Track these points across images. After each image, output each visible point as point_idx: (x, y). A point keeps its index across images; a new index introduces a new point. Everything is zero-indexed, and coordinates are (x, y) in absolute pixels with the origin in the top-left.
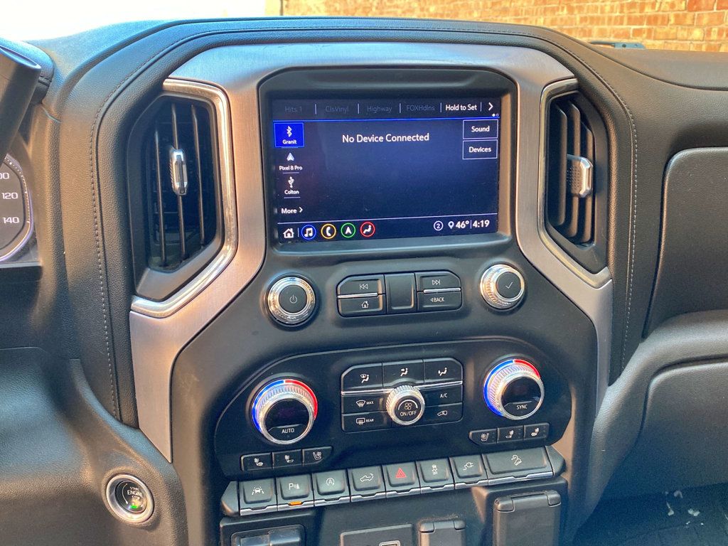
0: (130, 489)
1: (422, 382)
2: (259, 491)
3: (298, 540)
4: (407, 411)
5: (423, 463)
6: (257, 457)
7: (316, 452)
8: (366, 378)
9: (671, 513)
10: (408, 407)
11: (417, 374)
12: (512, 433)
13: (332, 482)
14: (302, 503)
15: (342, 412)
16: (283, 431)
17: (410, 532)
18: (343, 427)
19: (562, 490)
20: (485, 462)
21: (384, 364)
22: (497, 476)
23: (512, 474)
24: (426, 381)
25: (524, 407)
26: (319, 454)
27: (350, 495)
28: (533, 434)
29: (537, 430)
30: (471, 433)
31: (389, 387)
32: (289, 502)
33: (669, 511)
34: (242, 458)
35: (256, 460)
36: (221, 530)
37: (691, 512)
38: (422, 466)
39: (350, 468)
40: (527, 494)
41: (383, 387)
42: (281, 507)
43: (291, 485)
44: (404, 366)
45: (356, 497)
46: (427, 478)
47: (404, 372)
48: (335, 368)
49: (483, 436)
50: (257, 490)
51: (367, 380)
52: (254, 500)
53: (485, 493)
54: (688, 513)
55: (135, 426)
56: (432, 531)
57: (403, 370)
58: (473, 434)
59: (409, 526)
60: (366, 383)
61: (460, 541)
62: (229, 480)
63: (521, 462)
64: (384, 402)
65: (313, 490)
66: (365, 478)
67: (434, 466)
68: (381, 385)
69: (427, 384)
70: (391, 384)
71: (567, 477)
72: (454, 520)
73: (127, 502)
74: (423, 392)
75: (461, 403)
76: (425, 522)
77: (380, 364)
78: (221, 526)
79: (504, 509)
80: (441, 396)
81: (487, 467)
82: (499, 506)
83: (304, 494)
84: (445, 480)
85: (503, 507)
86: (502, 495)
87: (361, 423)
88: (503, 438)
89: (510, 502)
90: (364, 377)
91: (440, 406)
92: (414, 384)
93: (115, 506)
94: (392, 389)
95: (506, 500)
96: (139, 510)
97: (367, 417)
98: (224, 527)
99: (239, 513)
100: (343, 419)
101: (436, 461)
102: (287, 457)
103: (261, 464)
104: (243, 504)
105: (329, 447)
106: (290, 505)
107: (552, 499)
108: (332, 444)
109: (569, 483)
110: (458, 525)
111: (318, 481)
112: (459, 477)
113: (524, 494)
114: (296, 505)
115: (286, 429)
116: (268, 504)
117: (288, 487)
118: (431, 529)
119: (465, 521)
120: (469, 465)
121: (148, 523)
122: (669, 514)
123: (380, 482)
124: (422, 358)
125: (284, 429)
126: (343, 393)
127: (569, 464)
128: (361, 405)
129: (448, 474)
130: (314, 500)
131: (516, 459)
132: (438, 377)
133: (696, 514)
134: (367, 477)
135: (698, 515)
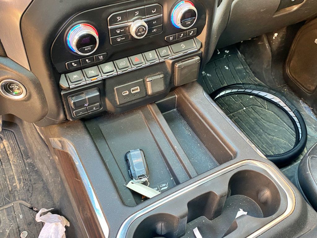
0: (11, 85)
1: (145, 17)
2: (76, 76)
3: (98, 94)
4: (141, 32)
5: (145, 53)
6: (73, 62)
7: (100, 56)
8: (119, 19)
9: (219, 53)
10: (141, 30)
11: (143, 13)
12: (182, 35)
13: (108, 67)
14: (97, 79)
15: (110, 36)
16: (86, 49)
17: (143, 82)
18: (111, 43)
19: (200, 55)
20: (170, 49)
21: (127, 11)
22: (176, 54)
23: (182, 52)
24: (147, 17)
25: (189, 23)
26: (102, 57)
27: (117, 72)
28: (191, 34)
29: (192, 32)
30: (166, 38)
31: (131, 22)
32: (91, 79)
33: (218, 52)
34: (66, 64)
35: (73, 64)
36: (62, 96)
37: (226, 51)
38: (145, 55)
39: (115, 60)
40: (187, 59)
41: (128, 22)
42: (88, 82)
43: (90, 72)
44: (136, 10)
45: (120, 72)
46: (148, 60)
47: (137, 13)
48: (104, 15)
49: (171, 38)
50: (75, 76)
51: (120, 19)
52: (75, 81)
53: (171, 62)
54: (225, 52)
55: (5, 56)
56: (152, 81)
57: (136, 12)
58: (167, 38)
59: (142, 80)
60: (120, 21)
61: (163, 82)
62: (60, 74)
63: (185, 46)
64: (129, 29)
65: (100, 72)
66: (122, 64)
67: (150, 54)
68: (127, 21)
69: (147, 18)
70: (132, 20)
71: (202, 50)
72: (159, 74)
73: (11, 91)
74: (146, 22)
75: (162, 25)
76: (148, 77)
77: (125, 11)
78: (62, 94)
79: (179, 67)
80: (154, 23)
81: (171, 51)
82: (177, 66)
83: (97, 75)
84: (155, 59)
85: (179, 66)
86: (178, 61)
87: (119, 40)
88: (179, 37)
89: (181, 64)
90: (118, 18)
91: (153, 27)
92: (142, 19)
93: (6, 94)
94: (132, 23)
95: (180, 63)
96: (20, 94)
97: (122, 37)
98: (63, 94)
99: (69, 87)
100: (110, 39)
101: (151, 51)
102: (87, 60)
103: (76, 65)
104: (70, 83)
105: (106, 53)
106: (92, 80)
107: (197, 60)
108: (106, 51)
109: (203, 52)
110: (162, 76)
111: (102, 68)
112: (161, 57)
113: (186, 60)
114: (94, 79)
115: (87, 48)
116: (82, 81)
117: (89, 73)
118: (151, 80)
119: (164, 74)
120: (164, 51)
121: (25, 99)
122: (218, 53)
123: (129, 64)
124: (144, 6)
125: (86, 48)
126: (109, 27)
127: (204, 44)
128: (118, 32)
129: (156, 56)
130: (102, 77)
131: (183, 45)
132: (152, 14)
133: (228, 52)
134: (123, 63)
135: (229, 52)
